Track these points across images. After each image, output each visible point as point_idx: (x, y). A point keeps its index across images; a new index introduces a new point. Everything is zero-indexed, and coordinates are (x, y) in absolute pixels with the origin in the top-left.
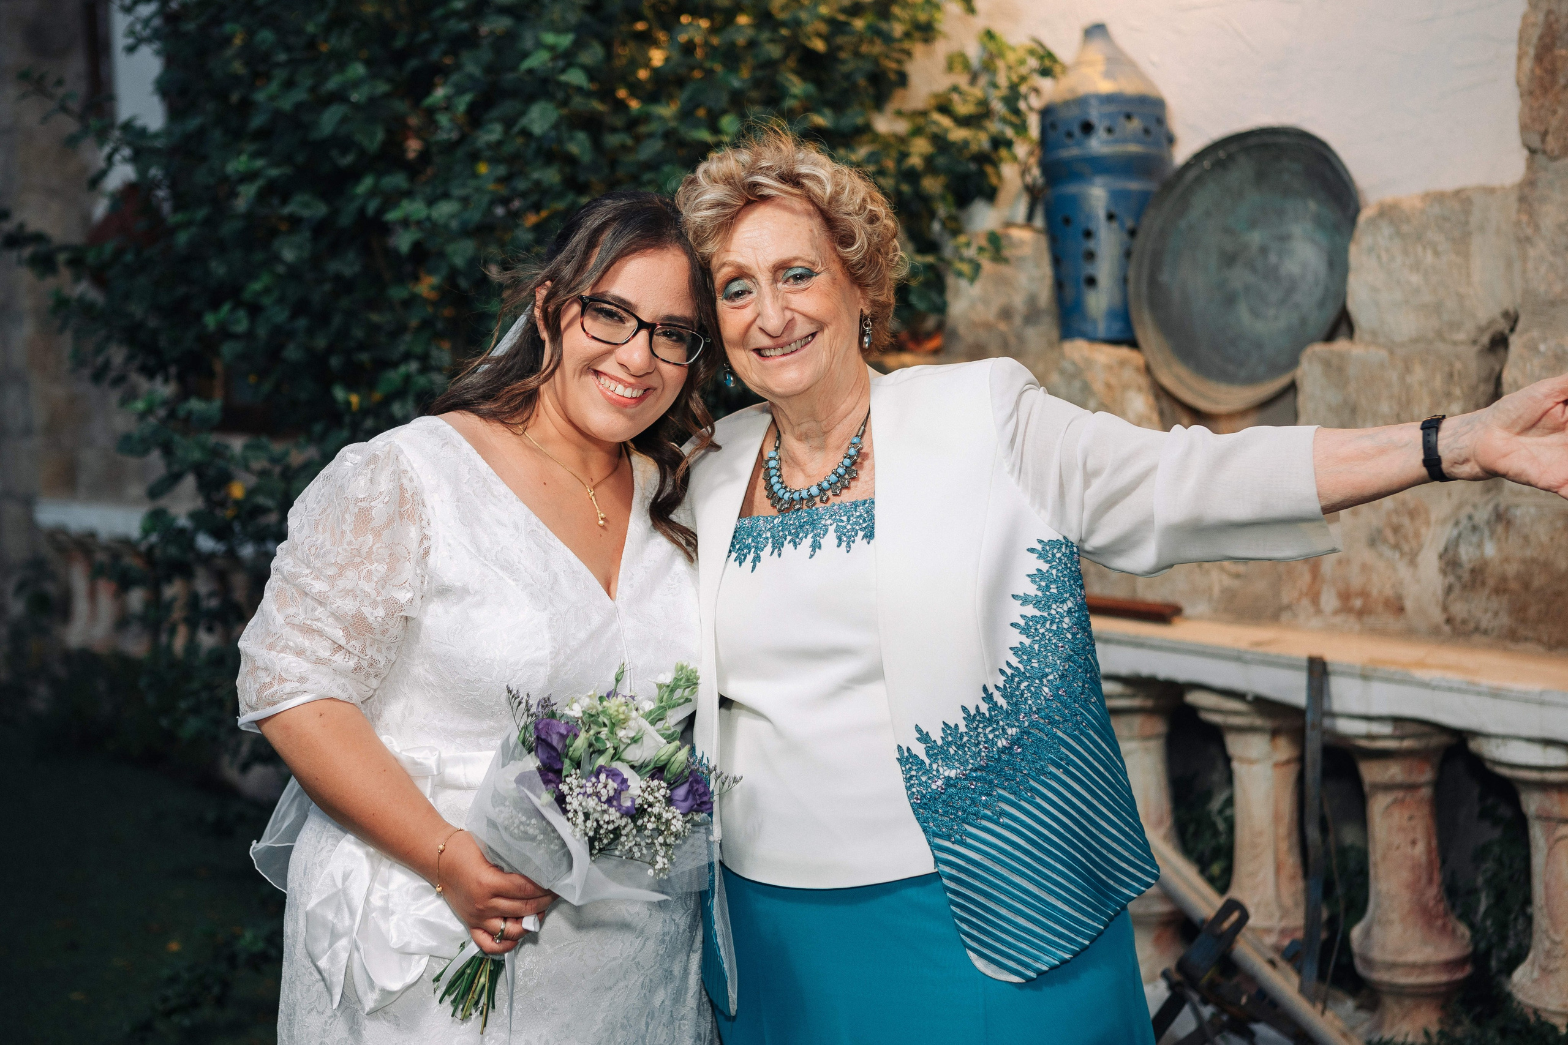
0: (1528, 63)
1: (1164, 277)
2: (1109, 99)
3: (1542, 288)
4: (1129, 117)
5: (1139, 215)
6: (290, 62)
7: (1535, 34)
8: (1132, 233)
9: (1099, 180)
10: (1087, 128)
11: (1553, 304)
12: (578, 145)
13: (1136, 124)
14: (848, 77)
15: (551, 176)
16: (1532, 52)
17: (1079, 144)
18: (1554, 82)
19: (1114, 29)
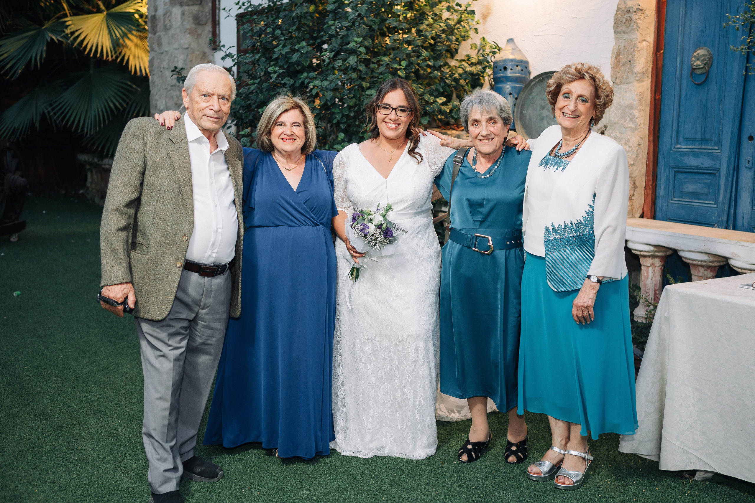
0: (614, 59)
1: (525, 112)
2: (512, 60)
3: (613, 119)
4: (517, 66)
5: (518, 94)
6: (285, 39)
7: (616, 51)
8: (516, 99)
9: (509, 83)
10: (505, 68)
11: (615, 123)
12: (362, 67)
13: (519, 68)
14: (440, 50)
15: (354, 75)
16: (615, 56)
17: (503, 73)
18: (619, 64)
19: (515, 40)
